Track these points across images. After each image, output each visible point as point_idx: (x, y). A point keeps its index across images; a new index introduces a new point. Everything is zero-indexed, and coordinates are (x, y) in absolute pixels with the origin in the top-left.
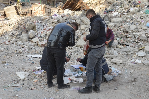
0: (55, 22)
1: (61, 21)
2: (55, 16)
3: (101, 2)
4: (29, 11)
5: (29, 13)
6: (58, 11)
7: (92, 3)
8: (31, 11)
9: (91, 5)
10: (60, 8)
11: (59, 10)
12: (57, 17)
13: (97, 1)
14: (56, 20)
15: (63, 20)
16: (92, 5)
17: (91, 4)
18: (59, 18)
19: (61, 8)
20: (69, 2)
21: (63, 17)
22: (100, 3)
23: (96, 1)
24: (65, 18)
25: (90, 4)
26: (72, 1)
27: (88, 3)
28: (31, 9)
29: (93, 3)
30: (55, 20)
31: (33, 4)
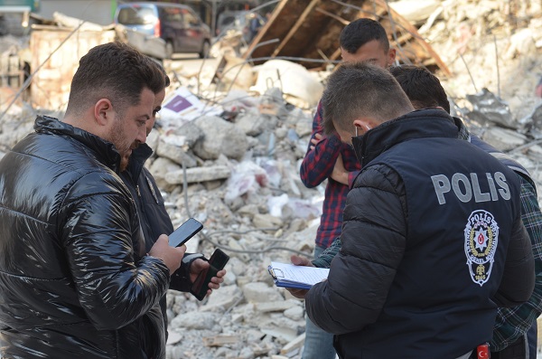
0: (174, 155)
1: (212, 145)
2: (178, 110)
3: (521, 14)
4: (15, 71)
5: (9, 83)
6: (216, 76)
7: (460, 16)
8: (27, 67)
9: (453, 30)
10: (233, 54)
11: (224, 62)
12: (188, 115)
13: (494, 5)
14: (181, 140)
15: (228, 138)
16: (458, 34)
17: (450, 25)
18: (204, 126)
19: (237, 49)
20: (292, 10)
21: (231, 117)
22: (512, 18)
23: (485, 7)
24: (245, 124)
25: (441, 26)
26: (316, 6)
27: (430, 21)
28: (26, 56)
29: (466, 19)
30: (171, 140)
31: (39, 22)
